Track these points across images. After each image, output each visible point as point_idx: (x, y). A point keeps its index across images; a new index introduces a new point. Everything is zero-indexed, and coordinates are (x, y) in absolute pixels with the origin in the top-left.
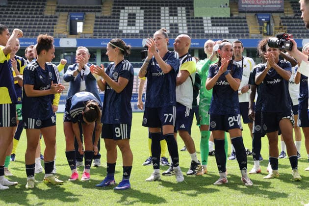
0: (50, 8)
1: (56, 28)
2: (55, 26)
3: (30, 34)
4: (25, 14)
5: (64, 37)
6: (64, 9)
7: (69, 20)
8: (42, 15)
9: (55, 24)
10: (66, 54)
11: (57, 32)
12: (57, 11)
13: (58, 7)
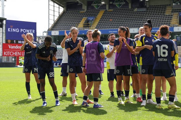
0: (168, 11)
1: (171, 21)
2: (171, 20)
3: (158, 25)
4: (153, 15)
5: (176, 26)
6: (176, 11)
7: (179, 16)
8: (164, 15)
9: (171, 19)
10: (177, 35)
11: (172, 23)
12: (172, 12)
13: (173, 10)
